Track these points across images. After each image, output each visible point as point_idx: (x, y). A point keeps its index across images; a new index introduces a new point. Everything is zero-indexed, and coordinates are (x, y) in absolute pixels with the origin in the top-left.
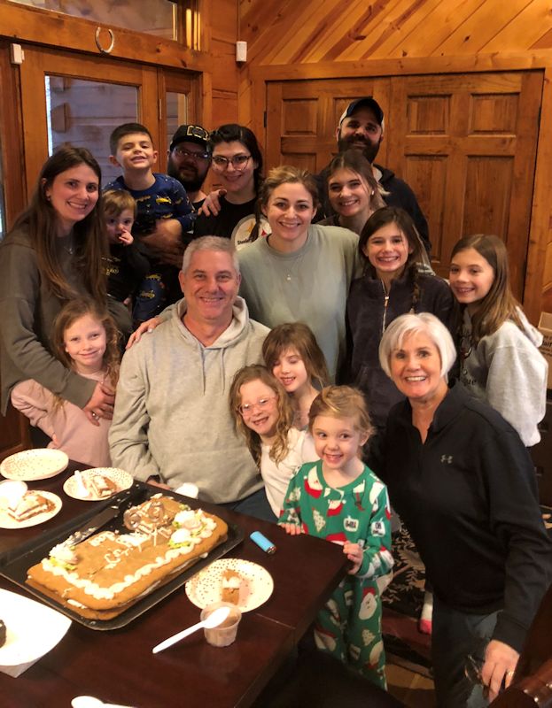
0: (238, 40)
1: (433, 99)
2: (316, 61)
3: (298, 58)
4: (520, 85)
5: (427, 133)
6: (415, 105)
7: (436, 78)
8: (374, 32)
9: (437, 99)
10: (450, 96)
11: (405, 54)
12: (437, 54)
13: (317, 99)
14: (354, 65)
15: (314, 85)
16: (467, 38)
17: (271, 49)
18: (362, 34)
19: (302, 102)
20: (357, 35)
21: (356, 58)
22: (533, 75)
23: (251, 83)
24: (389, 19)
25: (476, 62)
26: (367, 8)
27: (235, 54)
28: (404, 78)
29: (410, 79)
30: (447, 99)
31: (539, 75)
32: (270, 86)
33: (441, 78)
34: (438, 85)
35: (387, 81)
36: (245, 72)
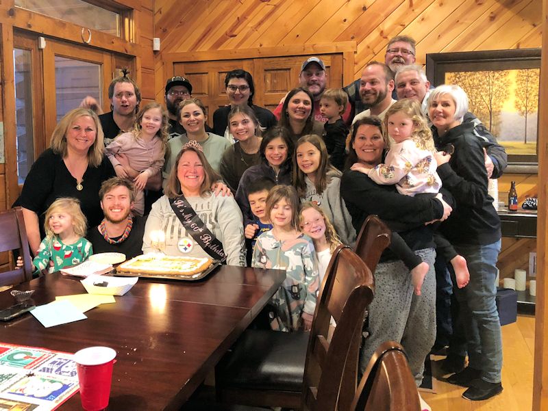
0: (154, 37)
1: (279, 72)
2: (206, 50)
3: (194, 48)
4: (330, 62)
5: (277, 91)
6: (269, 75)
7: (281, 59)
8: (241, 32)
9: (282, 71)
10: (290, 69)
11: (261, 45)
12: (280, 45)
13: (207, 73)
14: (230, 52)
15: (206, 65)
16: (298, 36)
17: (177, 42)
18: (234, 33)
19: (198, 75)
20: (231, 35)
21: (231, 48)
22: (337, 56)
23: (163, 63)
24: (250, 25)
25: (304, 49)
26: (236, 19)
27: (152, 46)
28: (262, 59)
29: (265, 60)
30: (288, 71)
31: (341, 56)
32: (176, 66)
33: (284, 59)
34: (283, 63)
35: (251, 62)
36: (159, 57)
